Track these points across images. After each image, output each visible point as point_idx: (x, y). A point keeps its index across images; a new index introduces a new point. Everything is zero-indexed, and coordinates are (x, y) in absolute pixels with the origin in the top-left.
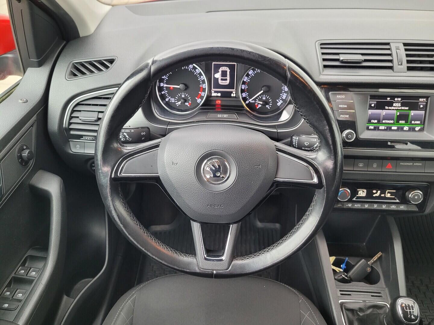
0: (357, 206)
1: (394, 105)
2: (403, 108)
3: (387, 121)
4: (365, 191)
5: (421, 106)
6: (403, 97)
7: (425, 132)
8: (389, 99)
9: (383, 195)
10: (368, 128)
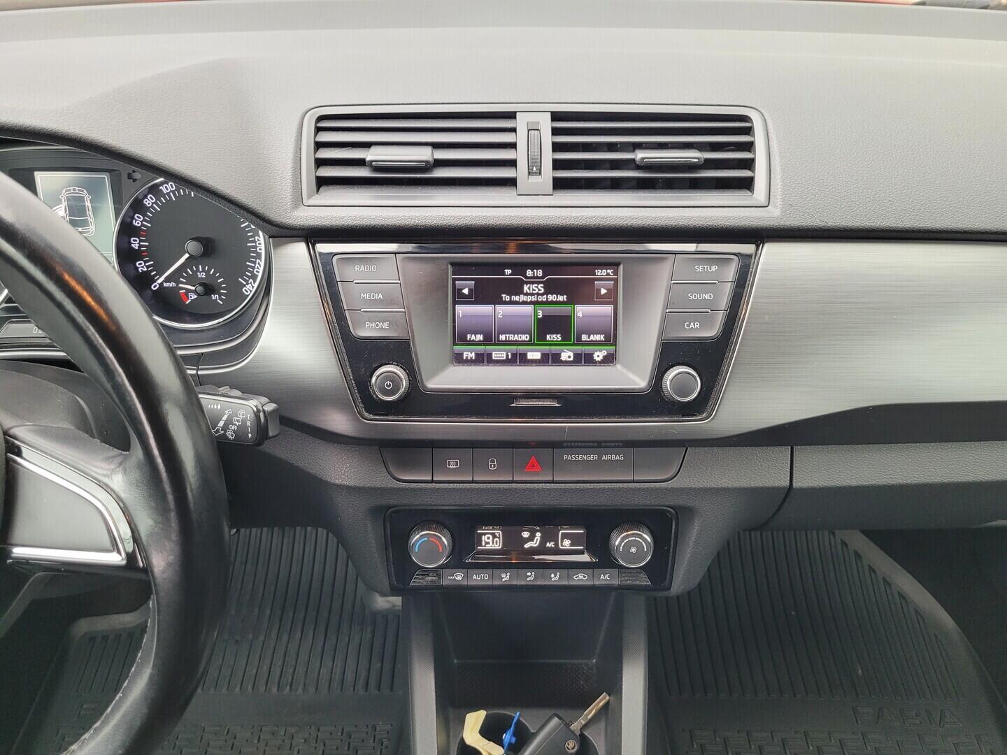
0: (480, 578)
1: (526, 288)
2: (551, 298)
3: (512, 337)
4: (498, 532)
5: (603, 291)
6: (547, 267)
7: (619, 366)
8: (508, 271)
9: (550, 545)
10: (459, 359)
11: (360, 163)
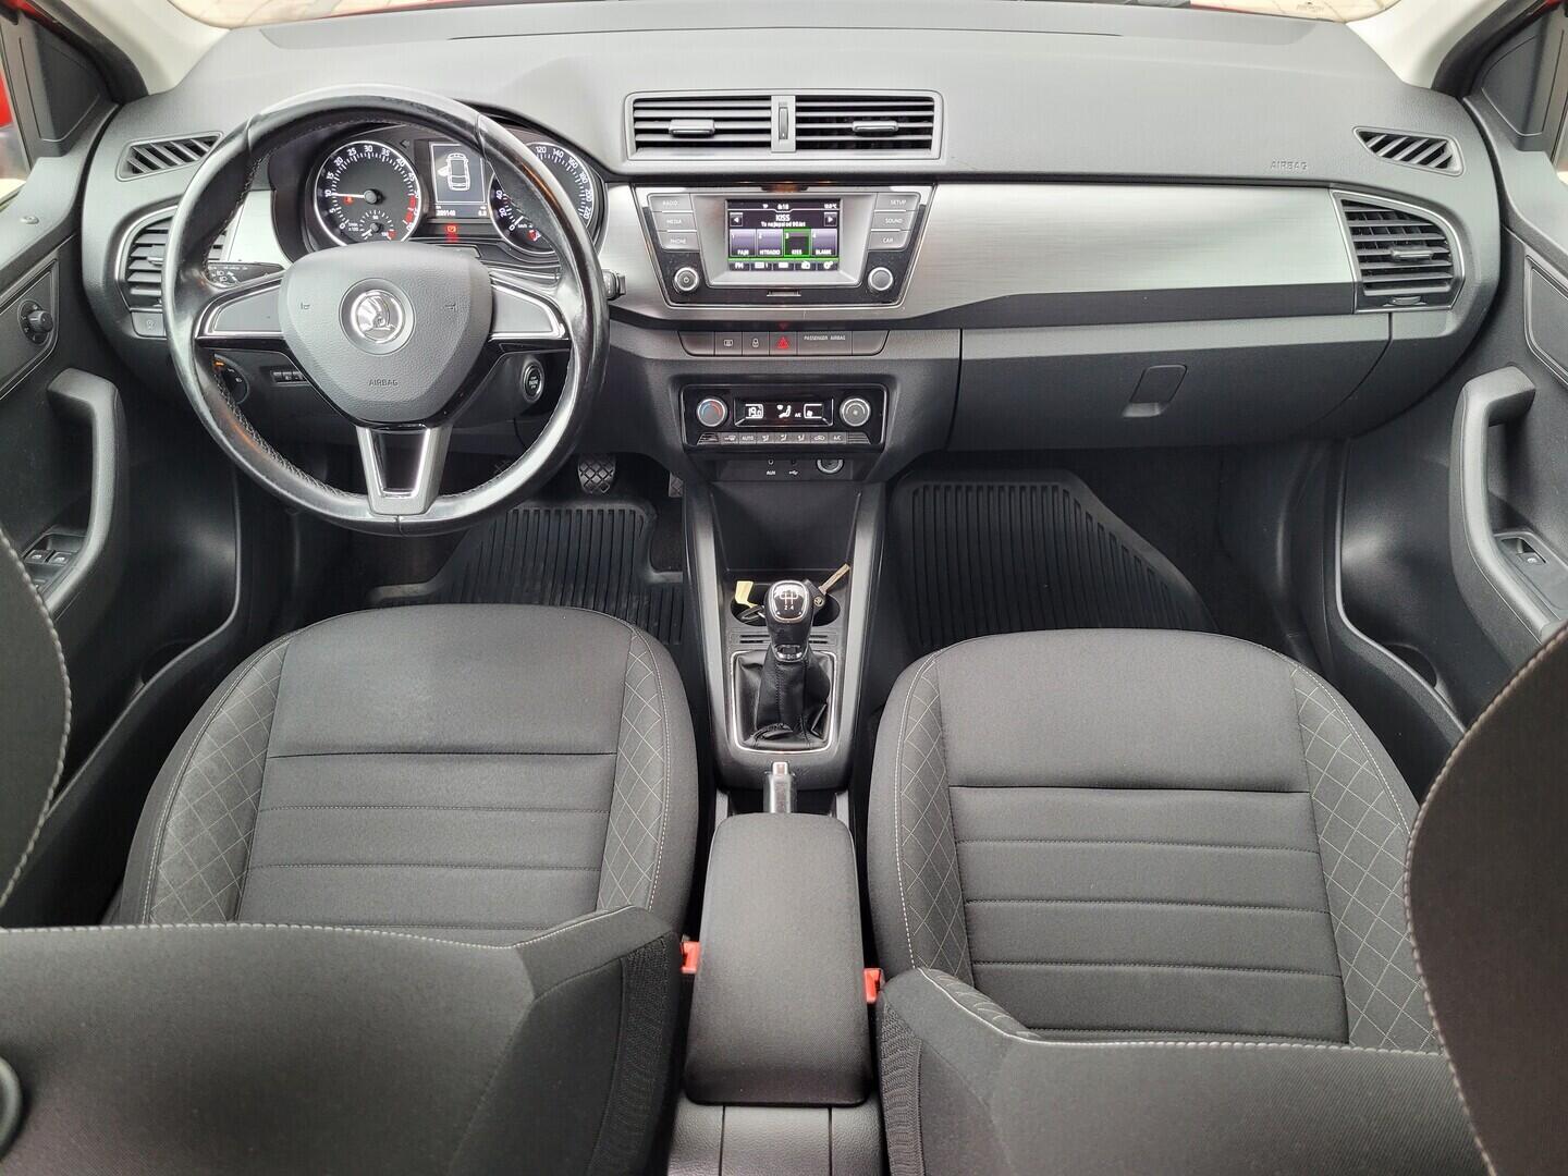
0: (748, 439)
1: (777, 217)
2: (795, 224)
3: (768, 252)
4: (761, 406)
5: (830, 220)
6: (792, 202)
7: (841, 272)
8: (766, 206)
9: (798, 415)
10: (732, 268)
11: (665, 131)
